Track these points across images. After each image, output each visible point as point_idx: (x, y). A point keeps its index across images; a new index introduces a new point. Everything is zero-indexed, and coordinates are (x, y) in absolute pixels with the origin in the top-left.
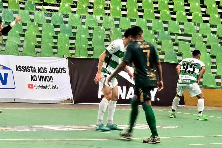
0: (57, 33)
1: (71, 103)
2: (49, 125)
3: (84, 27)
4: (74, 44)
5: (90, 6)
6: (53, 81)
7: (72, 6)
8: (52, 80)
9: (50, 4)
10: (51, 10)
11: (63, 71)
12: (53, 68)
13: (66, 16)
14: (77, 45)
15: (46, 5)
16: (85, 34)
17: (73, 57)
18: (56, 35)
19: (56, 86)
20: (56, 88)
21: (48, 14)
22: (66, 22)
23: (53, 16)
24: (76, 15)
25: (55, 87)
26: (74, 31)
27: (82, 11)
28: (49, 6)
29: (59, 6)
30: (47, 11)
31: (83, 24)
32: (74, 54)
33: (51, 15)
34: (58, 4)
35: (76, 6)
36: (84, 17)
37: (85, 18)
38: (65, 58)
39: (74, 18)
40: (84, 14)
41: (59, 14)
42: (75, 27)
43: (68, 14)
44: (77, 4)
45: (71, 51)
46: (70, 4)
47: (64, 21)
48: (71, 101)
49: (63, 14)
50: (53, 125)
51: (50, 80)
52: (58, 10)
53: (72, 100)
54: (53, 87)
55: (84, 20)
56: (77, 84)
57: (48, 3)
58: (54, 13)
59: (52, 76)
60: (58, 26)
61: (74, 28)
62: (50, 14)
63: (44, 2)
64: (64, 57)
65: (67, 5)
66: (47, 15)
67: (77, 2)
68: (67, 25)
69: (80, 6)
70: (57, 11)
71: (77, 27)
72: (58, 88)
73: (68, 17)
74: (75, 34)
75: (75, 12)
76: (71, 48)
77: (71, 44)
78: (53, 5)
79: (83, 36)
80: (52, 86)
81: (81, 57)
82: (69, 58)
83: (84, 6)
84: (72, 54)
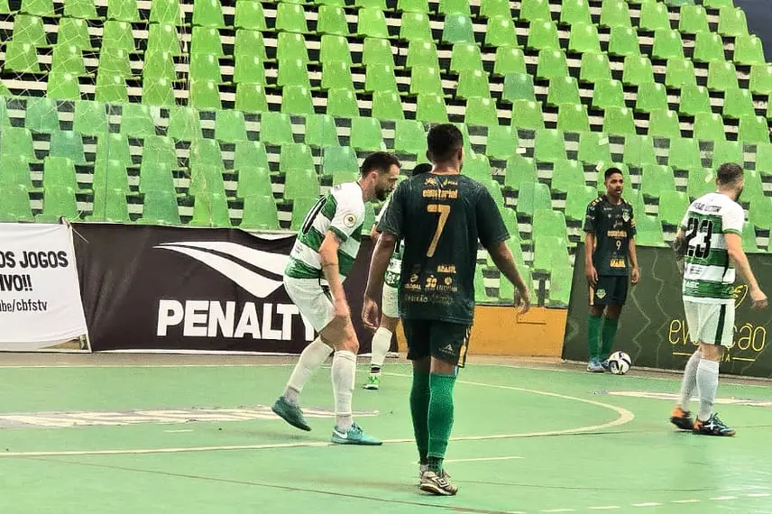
0: (41, 154)
1: (84, 349)
2: (22, 411)
3: (117, 137)
4: (89, 186)
5: (132, 78)
6: (31, 290)
7: (84, 81)
8: (30, 285)
9: (20, 74)
10: (22, 90)
11: (59, 261)
12: (31, 253)
13: (67, 107)
14: (98, 190)
15: (11, 78)
16: (120, 157)
17: (87, 220)
18: (41, 162)
19: (39, 303)
20: (42, 307)
21: (16, 101)
22: (66, 125)
23: (29, 107)
24: (96, 104)
25: (37, 305)
26: (89, 148)
27: (111, 92)
28: (19, 79)
29: (46, 80)
30: (14, 94)
31: (115, 128)
32: (89, 213)
33: (24, 105)
34: (42, 75)
35: (95, 79)
36: (117, 110)
37: (120, 113)
38: (65, 226)
39: (88, 115)
40: (115, 103)
41: (48, 101)
42: (91, 137)
43: (73, 103)
44: (96, 73)
45: (83, 206)
46: (77, 74)
47: (60, 121)
48: (83, 345)
49: (58, 103)
50: (33, 410)
51: (24, 288)
52: (42, 91)
53: (85, 341)
54: (32, 307)
55: (115, 119)
56: (98, 297)
57: (15, 71)
58: (32, 100)
59: (28, 276)
60: (45, 137)
61: (88, 140)
62: (20, 101)
63: (5, 68)
64: (61, 223)
65: (69, 77)
66: (12, 105)
67: (97, 67)
68: (69, 134)
69: (106, 81)
70: (40, 93)
71: (96, 138)
72: (45, 309)
73: (72, 111)
74: (91, 157)
75: (91, 97)
76: (80, 198)
77: (82, 185)
78: (28, 77)
79: (116, 163)
80: (30, 303)
81: (110, 221)
82: (75, 225)
83: (117, 79)
84: (83, 215)
